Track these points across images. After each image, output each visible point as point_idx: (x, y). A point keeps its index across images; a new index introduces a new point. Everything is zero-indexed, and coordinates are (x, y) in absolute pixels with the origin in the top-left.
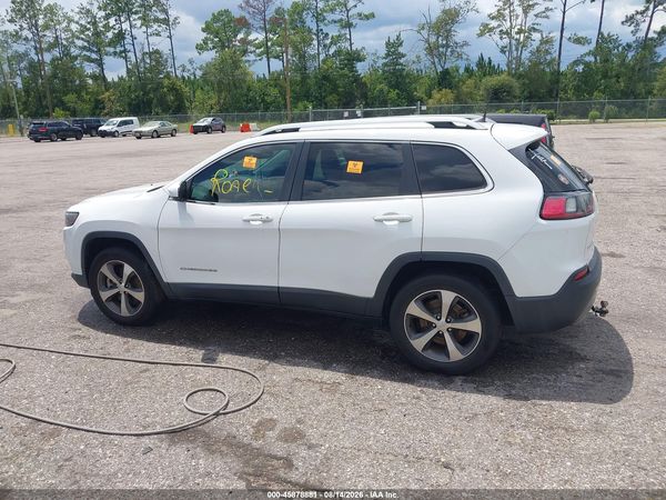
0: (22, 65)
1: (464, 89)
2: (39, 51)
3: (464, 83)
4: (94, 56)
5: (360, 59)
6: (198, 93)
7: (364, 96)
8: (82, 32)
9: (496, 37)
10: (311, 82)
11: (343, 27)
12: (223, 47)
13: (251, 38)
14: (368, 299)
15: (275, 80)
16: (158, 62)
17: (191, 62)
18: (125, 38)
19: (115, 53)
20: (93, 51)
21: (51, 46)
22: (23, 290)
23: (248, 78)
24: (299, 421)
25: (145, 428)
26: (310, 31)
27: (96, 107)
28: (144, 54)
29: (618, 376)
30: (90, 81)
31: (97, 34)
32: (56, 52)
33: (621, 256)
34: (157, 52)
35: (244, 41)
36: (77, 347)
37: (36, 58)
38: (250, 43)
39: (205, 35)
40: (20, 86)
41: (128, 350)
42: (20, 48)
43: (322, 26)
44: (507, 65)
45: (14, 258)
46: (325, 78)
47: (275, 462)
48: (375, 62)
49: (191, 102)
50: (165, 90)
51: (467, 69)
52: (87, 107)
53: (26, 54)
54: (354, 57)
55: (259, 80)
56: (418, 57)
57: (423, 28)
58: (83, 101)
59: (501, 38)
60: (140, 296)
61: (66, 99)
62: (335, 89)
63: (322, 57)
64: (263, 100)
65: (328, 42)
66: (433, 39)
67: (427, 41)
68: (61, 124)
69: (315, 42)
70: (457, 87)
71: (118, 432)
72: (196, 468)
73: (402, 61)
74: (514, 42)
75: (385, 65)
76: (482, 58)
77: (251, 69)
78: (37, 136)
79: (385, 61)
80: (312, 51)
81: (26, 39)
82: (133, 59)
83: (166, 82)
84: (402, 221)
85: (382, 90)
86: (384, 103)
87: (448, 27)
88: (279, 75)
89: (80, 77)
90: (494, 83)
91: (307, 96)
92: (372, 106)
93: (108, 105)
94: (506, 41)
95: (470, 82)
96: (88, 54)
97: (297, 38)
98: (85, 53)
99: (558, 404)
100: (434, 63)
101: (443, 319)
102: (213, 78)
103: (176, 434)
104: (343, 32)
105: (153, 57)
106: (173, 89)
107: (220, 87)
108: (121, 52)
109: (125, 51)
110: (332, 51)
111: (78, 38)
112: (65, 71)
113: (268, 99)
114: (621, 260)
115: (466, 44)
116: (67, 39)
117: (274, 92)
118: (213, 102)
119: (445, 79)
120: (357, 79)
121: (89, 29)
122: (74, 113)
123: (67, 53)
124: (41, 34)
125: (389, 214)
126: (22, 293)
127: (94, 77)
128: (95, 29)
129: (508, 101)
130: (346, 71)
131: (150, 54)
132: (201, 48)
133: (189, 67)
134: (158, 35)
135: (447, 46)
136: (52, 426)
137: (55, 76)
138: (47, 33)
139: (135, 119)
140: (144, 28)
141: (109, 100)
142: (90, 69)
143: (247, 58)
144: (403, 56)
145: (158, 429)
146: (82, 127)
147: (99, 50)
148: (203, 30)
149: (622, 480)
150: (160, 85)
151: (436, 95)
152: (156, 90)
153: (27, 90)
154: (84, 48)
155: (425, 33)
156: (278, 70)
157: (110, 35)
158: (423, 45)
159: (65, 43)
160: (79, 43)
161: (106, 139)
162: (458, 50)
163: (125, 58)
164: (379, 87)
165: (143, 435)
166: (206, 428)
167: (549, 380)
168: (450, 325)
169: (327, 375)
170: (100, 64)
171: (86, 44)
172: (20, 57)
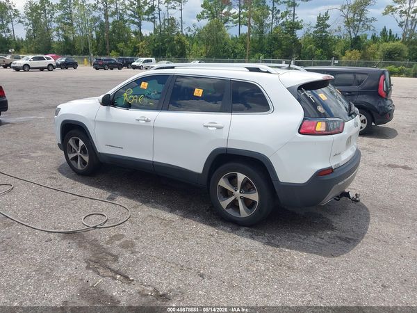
0: (97, 24)
1: (369, 50)
2: (106, 16)
3: (369, 46)
4: (136, 20)
5: (299, 28)
6: (194, 45)
7: (299, 52)
8: (131, 6)
9: (397, 15)
10: (265, 41)
11: (289, 6)
12: (214, 17)
13: (232, 11)
14: (199, 174)
15: (243, 39)
16: (172, 25)
17: (194, 26)
18: (154, 10)
19: (148, 19)
20: (136, 18)
21: (113, 14)
22: (41, 150)
23: (226, 37)
24: (136, 239)
25: (55, 228)
26: (268, 8)
27: (134, 51)
28: (165, 20)
29: (349, 242)
30: (133, 36)
31: (139, 7)
32: (116, 18)
33: (411, 169)
34: (173, 19)
35: (228, 14)
36: (48, 183)
37: (104, 20)
38: (230, 15)
39: (203, 9)
40: (94, 36)
41: (72, 188)
42: (96, 14)
43: (276, 5)
44: (403, 36)
45: (46, 133)
46: (275, 39)
47: (109, 257)
48: (309, 30)
49: (190, 50)
50: (175, 42)
51: (373, 37)
52: (130, 51)
53: (99, 18)
54: (295, 26)
55: (233, 39)
56: (339, 27)
57: (345, 8)
58: (128, 47)
59: (401, 16)
60: (86, 159)
61: (118, 45)
62: (280, 46)
63: (274, 26)
64: (233, 52)
65: (279, 15)
66: (351, 15)
67: (347, 17)
68: (111, 60)
69: (271, 16)
70: (364, 49)
71: (40, 228)
72: (67, 253)
73: (327, 30)
74: (410, 19)
75: (315, 32)
76: (385, 30)
77: (228, 32)
78: (98, 66)
79: (315, 29)
80: (268, 21)
81: (100, 9)
82: (158, 23)
83: (176, 37)
84: (218, 128)
85: (311, 49)
86: (311, 57)
87: (362, 8)
88: (246, 36)
89: (128, 32)
90: (389, 47)
91: (261, 50)
92: (304, 58)
93: (141, 50)
94: (404, 18)
95: (374, 46)
96: (133, 19)
97: (259, 13)
98: (131, 18)
99: (295, 252)
100: (349, 32)
101: (238, 191)
102: (203, 36)
103: (69, 234)
104: (289, 9)
105: (170, 22)
106: (180, 42)
107: (207, 42)
108: (152, 18)
109: (154, 18)
110: (281, 22)
111: (129, 9)
112: (119, 29)
113: (236, 51)
114: (409, 172)
115: (374, 19)
116: (122, 10)
117: (240, 46)
118: (202, 51)
119: (356, 43)
120: (295, 40)
121: (135, 4)
122: (122, 54)
123: (121, 18)
124: (108, 6)
125: (212, 123)
126: (40, 152)
127: (135, 33)
128: (139, 4)
129: (399, 60)
130: (288, 35)
131: (168, 20)
132: (199, 17)
133: (193, 28)
134: (174, 8)
135: (360, 20)
136: (11, 221)
137: (114, 31)
138: (112, 6)
139: (153, 59)
140: (166, 4)
141: (142, 47)
142: (133, 28)
143: (228, 25)
144: (329, 26)
145: (62, 230)
146: (123, 63)
147: (140, 17)
148: (202, 6)
149: (303, 302)
150: (172, 39)
151: (348, 53)
152: (169, 42)
153: (98, 39)
154: (131, 15)
155: (345, 11)
156: (245, 32)
157: (146, 8)
158: (343, 19)
159: (121, 12)
160: (129, 12)
161: (136, 70)
162: (368, 23)
163: (154, 22)
164: (309, 47)
165: (51, 232)
166: (85, 234)
167: (300, 238)
168: (242, 195)
169: (168, 216)
170: (139, 25)
171: (132, 13)
172: (95, 19)
